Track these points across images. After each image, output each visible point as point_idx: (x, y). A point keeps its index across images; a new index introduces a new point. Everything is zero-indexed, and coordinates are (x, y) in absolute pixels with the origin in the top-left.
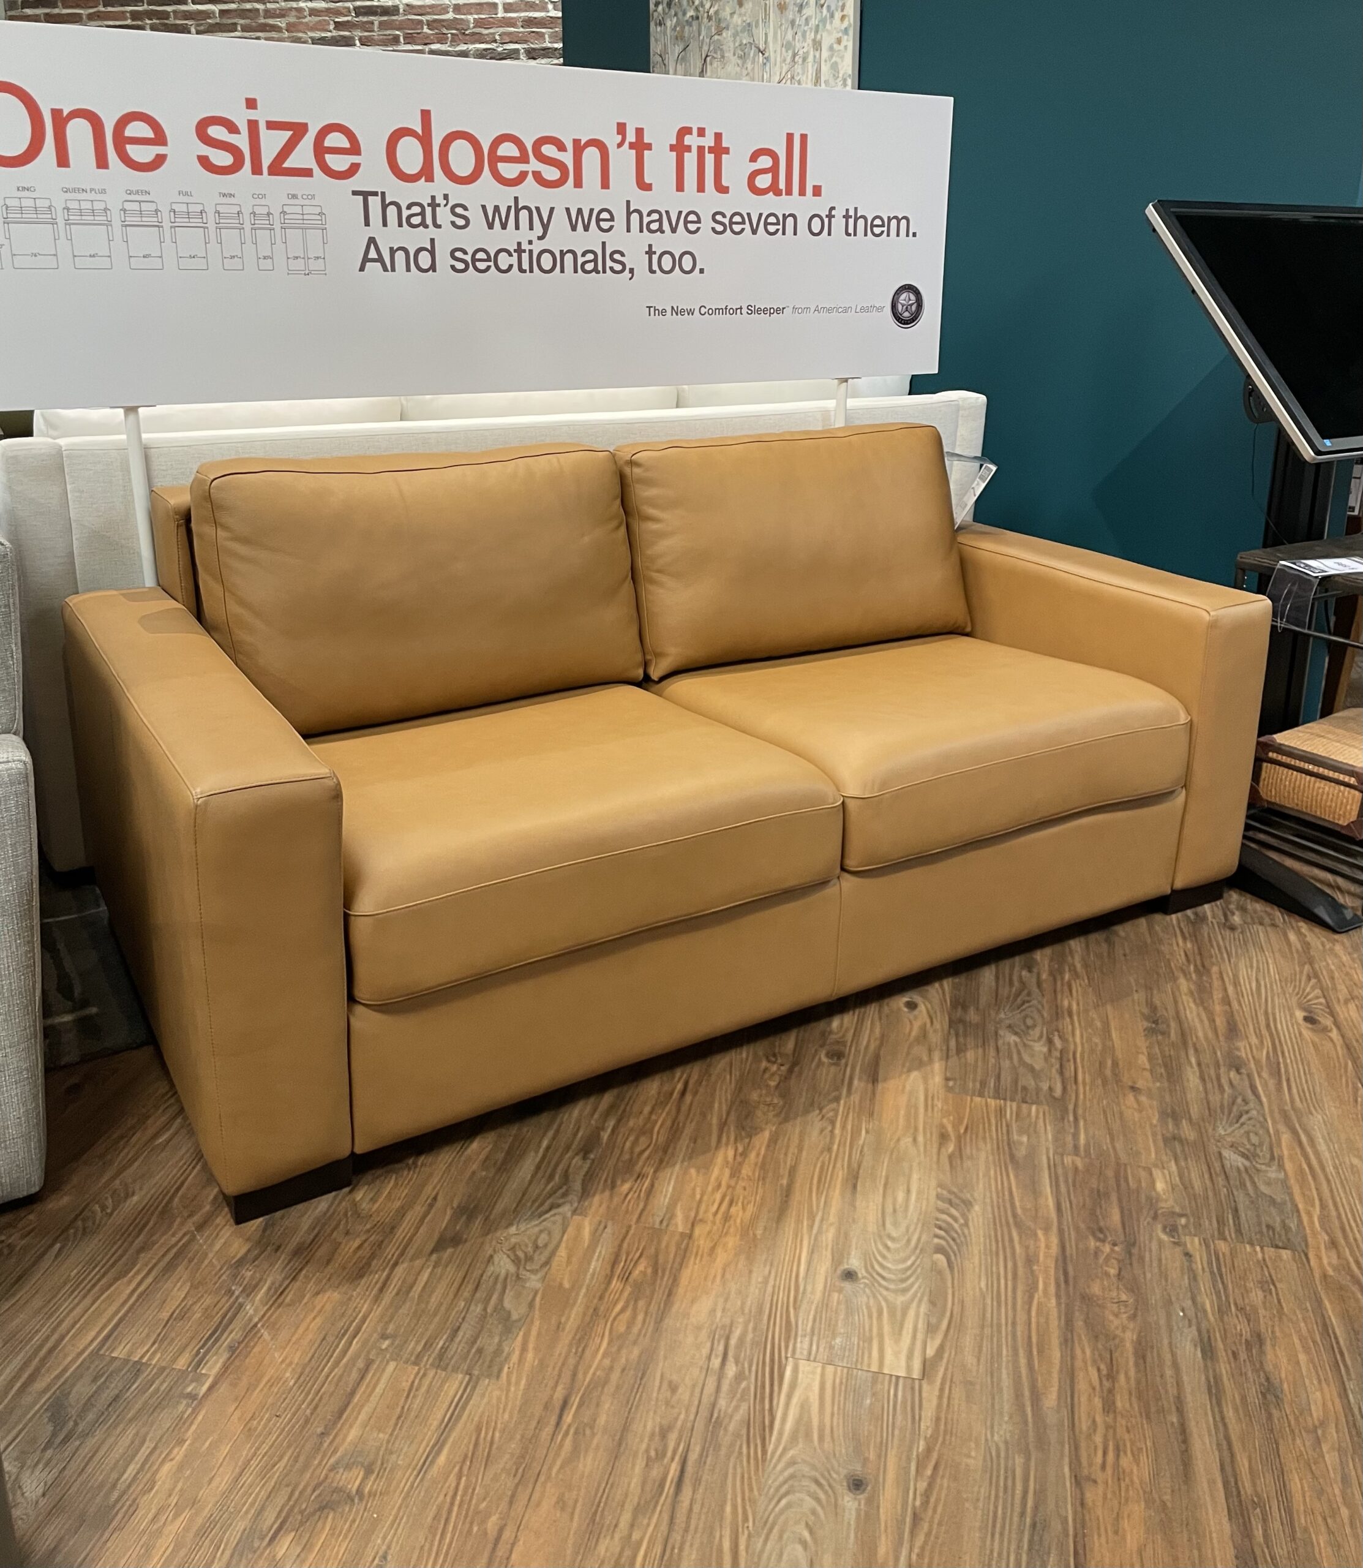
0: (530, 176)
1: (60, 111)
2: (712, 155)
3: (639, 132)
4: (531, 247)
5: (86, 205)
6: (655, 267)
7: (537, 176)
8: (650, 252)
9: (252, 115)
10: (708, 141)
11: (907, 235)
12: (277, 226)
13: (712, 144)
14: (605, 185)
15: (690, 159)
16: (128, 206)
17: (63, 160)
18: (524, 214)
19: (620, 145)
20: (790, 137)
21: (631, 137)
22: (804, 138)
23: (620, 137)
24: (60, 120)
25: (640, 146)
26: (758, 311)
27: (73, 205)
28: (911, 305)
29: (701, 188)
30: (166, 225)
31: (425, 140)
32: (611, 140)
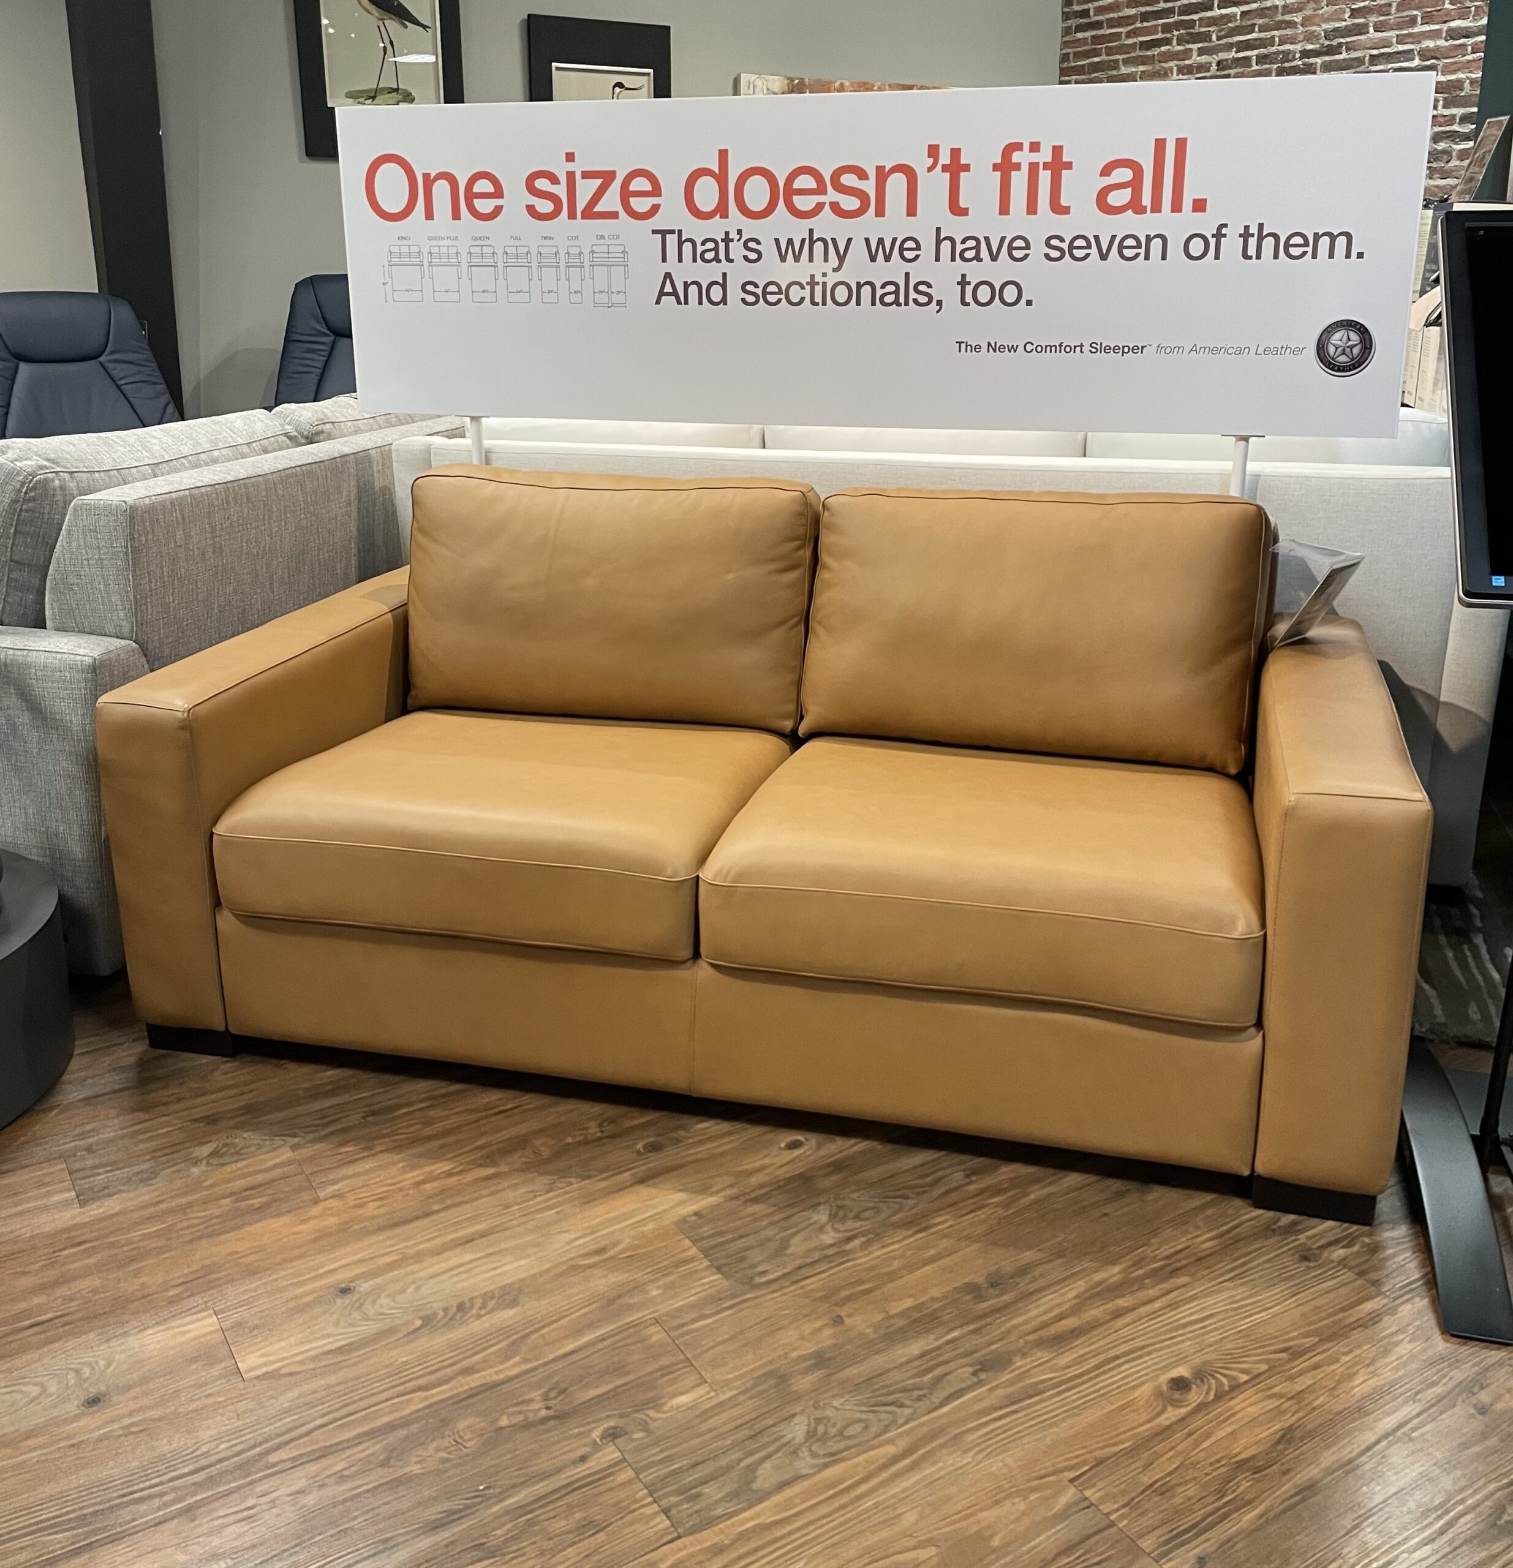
0: (827, 207)
1: (429, 174)
2: (1049, 172)
3: (955, 153)
4: (824, 279)
5: (444, 250)
6: (969, 298)
7: (836, 208)
8: (963, 283)
9: (570, 166)
10: (1045, 156)
11: (1348, 256)
12: (587, 264)
13: (1049, 159)
14: (911, 211)
15: (1019, 181)
16: (473, 250)
17: (429, 215)
18: (819, 247)
19: (930, 169)
20: (1160, 144)
21: (945, 159)
22: (1181, 144)
23: (931, 160)
24: (429, 181)
25: (956, 168)
26: (1107, 349)
27: (435, 250)
28: (1351, 347)
29: (1032, 209)
30: (500, 264)
31: (721, 178)
32: (920, 163)
